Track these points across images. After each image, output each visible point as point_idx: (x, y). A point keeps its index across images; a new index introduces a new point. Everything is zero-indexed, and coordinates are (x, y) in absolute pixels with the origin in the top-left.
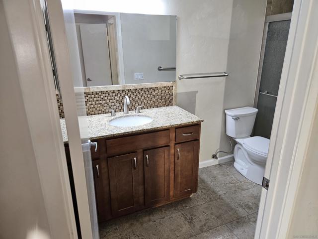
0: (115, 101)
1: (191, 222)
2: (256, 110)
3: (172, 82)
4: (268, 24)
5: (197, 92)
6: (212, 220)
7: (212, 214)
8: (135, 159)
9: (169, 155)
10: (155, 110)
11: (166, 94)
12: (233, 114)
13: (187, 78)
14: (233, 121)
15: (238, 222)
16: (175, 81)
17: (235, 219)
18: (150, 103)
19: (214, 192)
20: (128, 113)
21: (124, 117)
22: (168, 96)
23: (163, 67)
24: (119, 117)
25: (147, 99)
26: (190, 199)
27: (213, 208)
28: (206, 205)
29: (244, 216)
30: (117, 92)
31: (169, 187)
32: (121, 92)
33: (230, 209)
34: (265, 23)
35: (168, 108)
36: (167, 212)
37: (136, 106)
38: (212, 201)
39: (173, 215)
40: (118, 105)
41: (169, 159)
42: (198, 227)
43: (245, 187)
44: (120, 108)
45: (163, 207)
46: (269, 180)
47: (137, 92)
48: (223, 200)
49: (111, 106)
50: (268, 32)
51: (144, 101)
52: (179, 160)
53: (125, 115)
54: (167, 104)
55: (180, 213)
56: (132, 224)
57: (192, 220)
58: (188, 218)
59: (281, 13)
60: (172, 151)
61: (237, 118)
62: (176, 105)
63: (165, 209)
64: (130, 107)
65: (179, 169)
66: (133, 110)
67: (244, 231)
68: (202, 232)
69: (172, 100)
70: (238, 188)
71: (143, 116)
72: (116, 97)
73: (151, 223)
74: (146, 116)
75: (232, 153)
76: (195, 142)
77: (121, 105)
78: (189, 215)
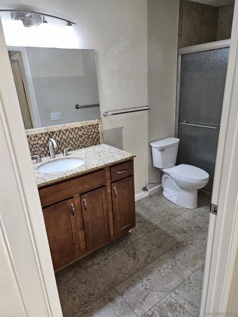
0: (38, 145)
1: (134, 257)
2: (178, 140)
3: (97, 120)
4: (180, 56)
5: (123, 128)
6: (154, 250)
7: (153, 245)
8: (72, 205)
9: (106, 195)
10: (83, 150)
11: (92, 133)
12: (159, 146)
13: (112, 114)
14: (159, 153)
15: (177, 248)
16: (100, 119)
17: (174, 245)
18: (77, 144)
19: (150, 223)
20: (55, 157)
21: (52, 161)
22: (95, 134)
23: (80, 105)
24: (46, 163)
25: (73, 140)
26: (129, 234)
27: (152, 238)
28: (145, 238)
29: (181, 240)
30: (40, 136)
31: (109, 227)
32: (44, 135)
33: (168, 237)
34: (178, 55)
35: (97, 147)
36: (109, 252)
37: (62, 149)
38: (151, 232)
39: (116, 254)
40: (43, 149)
41: (107, 198)
42: (142, 260)
43: (177, 213)
44: (45, 153)
45: (103, 247)
46: (217, 206)
47: (61, 134)
48: (160, 229)
49: (35, 151)
50: (181, 64)
51: (71, 142)
52: (117, 198)
53: (52, 160)
54: (94, 143)
55: (122, 250)
56: (75, 272)
57: (135, 254)
58: (131, 253)
59: (191, 45)
60: (109, 191)
61: (162, 150)
62: (104, 143)
63: (106, 249)
64: (56, 150)
65: (117, 207)
66: (60, 153)
67: (185, 255)
68: (148, 264)
69: (99, 138)
70: (172, 215)
71: (72, 158)
72: (39, 141)
73: (95, 267)
74: (75, 158)
75: (160, 183)
76: (130, 178)
77: (46, 149)
78: (131, 251)
